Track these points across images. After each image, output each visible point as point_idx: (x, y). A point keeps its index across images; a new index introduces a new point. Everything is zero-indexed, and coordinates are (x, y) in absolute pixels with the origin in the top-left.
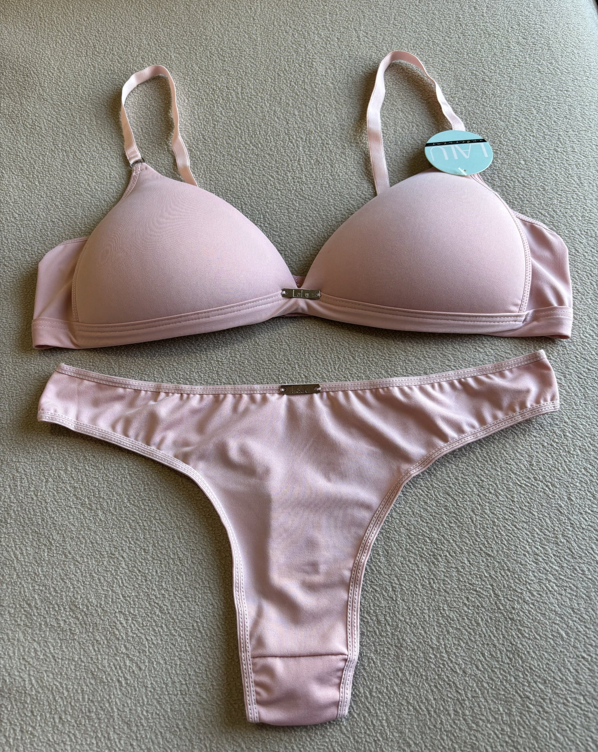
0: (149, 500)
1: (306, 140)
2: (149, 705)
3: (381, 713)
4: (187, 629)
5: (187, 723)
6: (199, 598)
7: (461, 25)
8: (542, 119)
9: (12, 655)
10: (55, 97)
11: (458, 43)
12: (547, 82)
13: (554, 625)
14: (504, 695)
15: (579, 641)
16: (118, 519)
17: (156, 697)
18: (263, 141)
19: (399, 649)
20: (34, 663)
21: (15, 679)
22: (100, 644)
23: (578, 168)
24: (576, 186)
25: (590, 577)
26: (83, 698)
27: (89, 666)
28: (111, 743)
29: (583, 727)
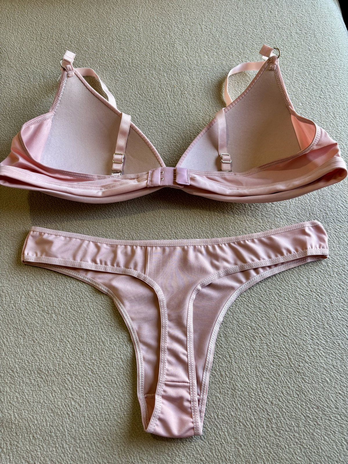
0: (83, 307)
1: (171, 91)
2: (86, 427)
3: (224, 427)
4: (108, 382)
5: (109, 437)
6: (115, 364)
7: (263, 22)
8: (311, 78)
9: (3, 401)
10: (18, 65)
11: (261, 33)
12: (314, 57)
13: (323, 375)
14: (295, 415)
15: (337, 384)
16: (65, 319)
17: (91, 422)
18: (146, 92)
19: (234, 391)
20: (16, 405)
21: (5, 414)
22: (56, 392)
23: (333, 108)
24: (332, 118)
25: (343, 347)
26: (47, 425)
27: (49, 406)
28: (64, 450)
29: (340, 433)
